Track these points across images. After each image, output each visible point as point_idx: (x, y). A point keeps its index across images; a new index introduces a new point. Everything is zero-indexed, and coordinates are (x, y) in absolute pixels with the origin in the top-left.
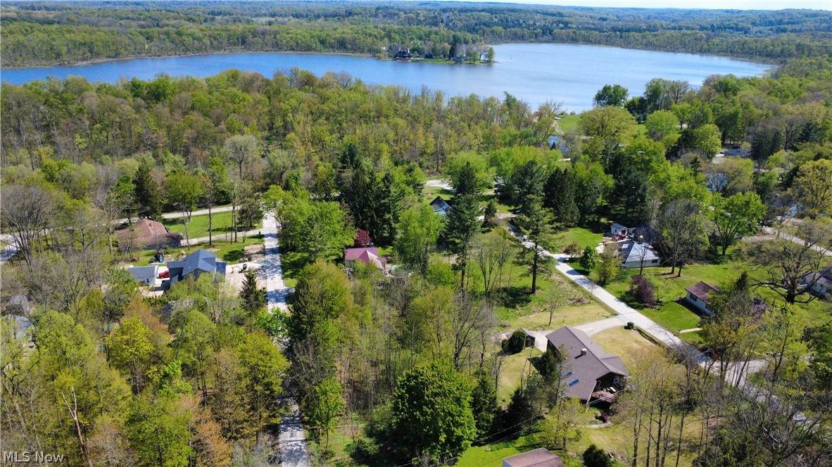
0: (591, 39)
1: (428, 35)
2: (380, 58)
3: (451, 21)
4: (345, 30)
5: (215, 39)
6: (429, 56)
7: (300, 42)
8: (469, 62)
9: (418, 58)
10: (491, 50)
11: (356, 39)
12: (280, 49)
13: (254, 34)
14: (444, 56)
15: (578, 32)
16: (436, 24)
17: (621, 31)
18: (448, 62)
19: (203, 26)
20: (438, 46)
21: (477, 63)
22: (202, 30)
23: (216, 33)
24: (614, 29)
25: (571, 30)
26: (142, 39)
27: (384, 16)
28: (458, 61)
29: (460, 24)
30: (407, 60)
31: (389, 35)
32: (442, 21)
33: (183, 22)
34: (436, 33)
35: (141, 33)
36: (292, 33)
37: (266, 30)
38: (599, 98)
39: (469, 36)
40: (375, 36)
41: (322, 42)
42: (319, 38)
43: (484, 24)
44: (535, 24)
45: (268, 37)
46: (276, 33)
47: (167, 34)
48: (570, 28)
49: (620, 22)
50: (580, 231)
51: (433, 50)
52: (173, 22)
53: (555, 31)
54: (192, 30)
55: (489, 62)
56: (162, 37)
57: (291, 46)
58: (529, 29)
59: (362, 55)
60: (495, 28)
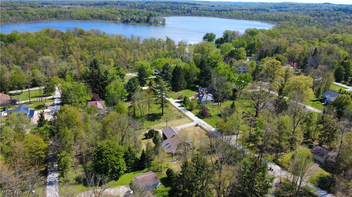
0: (206, 14)
1: (138, 13)
2: (117, 23)
3: (149, 7)
4: (102, 11)
5: (42, 15)
6: (138, 22)
7: (81, 16)
8: (155, 24)
9: (134, 23)
10: (164, 19)
11: (106, 15)
12: (73, 19)
13: (61, 13)
14: (145, 22)
15: (201, 12)
16: (143, 8)
17: (219, 11)
18: (146, 24)
19: (37, 10)
20: (142, 18)
21: (159, 24)
22: (36, 11)
23: (43, 12)
24: (216, 10)
25: (199, 11)
26: (7, 15)
27: (121, 5)
28: (151, 24)
29: (153, 8)
30: (129, 23)
31: (121, 13)
32: (145, 7)
33: (28, 7)
34: (142, 12)
35: (7, 13)
36: (78, 12)
37: (66, 11)
38: (205, 38)
39: (156, 13)
40: (116, 14)
41: (92, 16)
42: (90, 14)
43: (163, 8)
44: (184, 8)
45: (67, 14)
46: (71, 12)
47: (19, 13)
48: (199, 10)
49: (219, 8)
50: (187, 90)
51: (140, 19)
52: (23, 8)
53: (192, 11)
54: (31, 11)
55: (163, 24)
56: (17, 14)
57: (78, 18)
58: (181, 10)
59: (110, 21)
60: (167, 10)
